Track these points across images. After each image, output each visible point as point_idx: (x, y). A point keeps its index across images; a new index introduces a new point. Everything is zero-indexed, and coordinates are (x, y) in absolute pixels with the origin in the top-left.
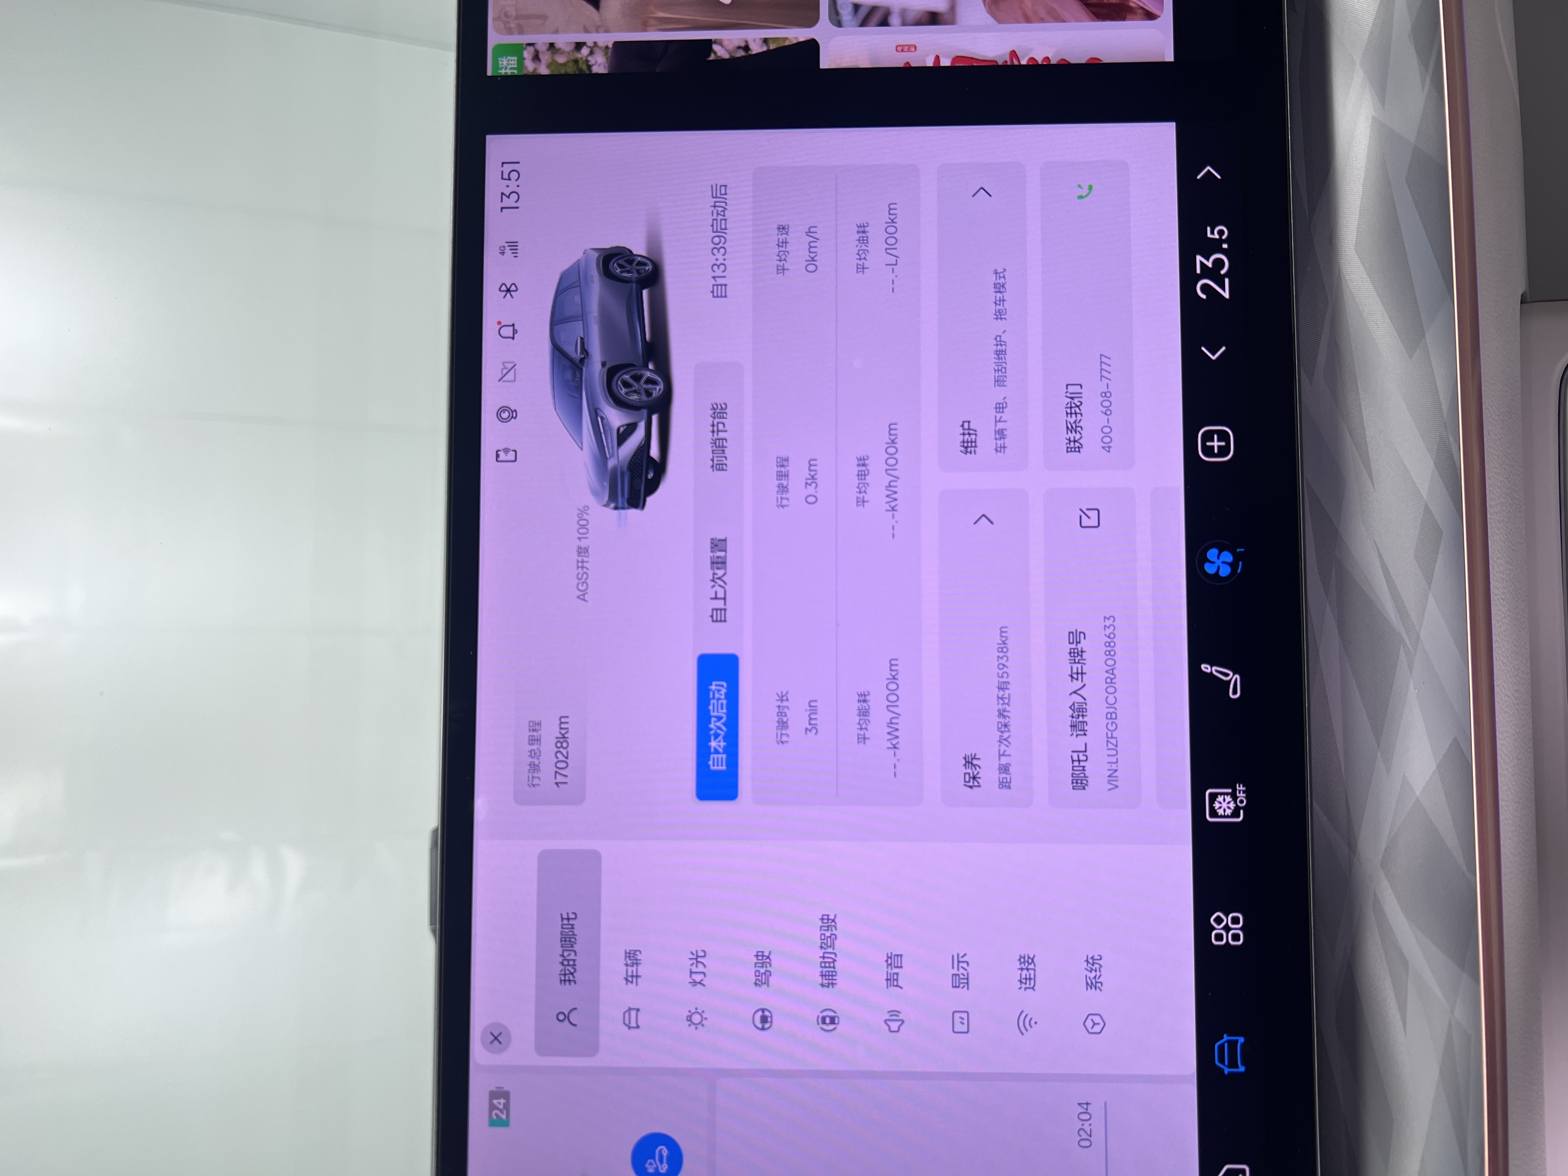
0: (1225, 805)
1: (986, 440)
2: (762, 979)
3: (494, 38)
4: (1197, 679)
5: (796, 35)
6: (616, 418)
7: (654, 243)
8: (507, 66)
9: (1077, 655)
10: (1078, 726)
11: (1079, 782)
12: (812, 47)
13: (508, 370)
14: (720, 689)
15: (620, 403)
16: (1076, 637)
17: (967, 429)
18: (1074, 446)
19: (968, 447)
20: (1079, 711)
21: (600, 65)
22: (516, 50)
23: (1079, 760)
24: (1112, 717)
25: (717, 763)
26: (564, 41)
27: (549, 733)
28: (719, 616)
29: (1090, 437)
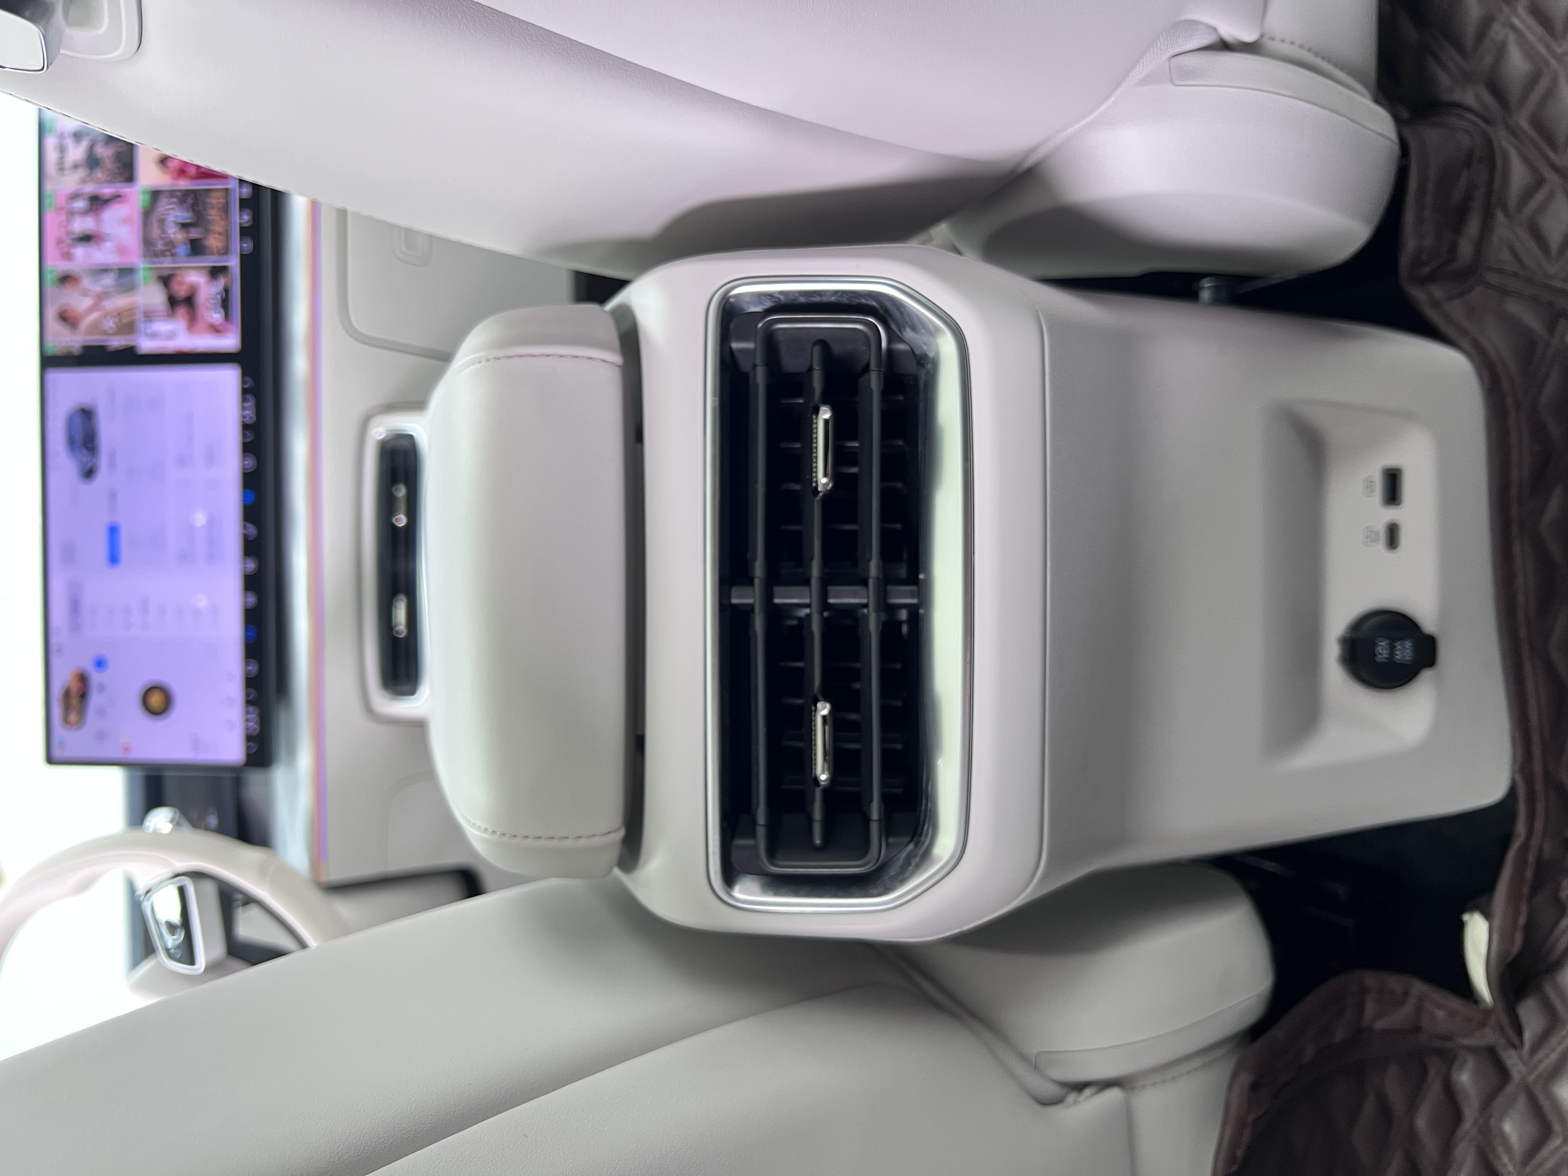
1: (185, 462)
2: (128, 614)
3: (49, 342)
4: (242, 530)
6: (85, 456)
7: (94, 404)
8: (53, 350)
9: (213, 524)
10: (212, 545)
11: (214, 560)
12: (136, 346)
13: (55, 443)
14: (113, 533)
15: (85, 452)
17: (181, 459)
18: (211, 464)
19: (181, 464)
20: (211, 539)
21: (78, 350)
22: (55, 345)
23: (211, 553)
24: (220, 540)
25: (113, 555)
26: (68, 342)
28: (112, 512)
29: (215, 461)
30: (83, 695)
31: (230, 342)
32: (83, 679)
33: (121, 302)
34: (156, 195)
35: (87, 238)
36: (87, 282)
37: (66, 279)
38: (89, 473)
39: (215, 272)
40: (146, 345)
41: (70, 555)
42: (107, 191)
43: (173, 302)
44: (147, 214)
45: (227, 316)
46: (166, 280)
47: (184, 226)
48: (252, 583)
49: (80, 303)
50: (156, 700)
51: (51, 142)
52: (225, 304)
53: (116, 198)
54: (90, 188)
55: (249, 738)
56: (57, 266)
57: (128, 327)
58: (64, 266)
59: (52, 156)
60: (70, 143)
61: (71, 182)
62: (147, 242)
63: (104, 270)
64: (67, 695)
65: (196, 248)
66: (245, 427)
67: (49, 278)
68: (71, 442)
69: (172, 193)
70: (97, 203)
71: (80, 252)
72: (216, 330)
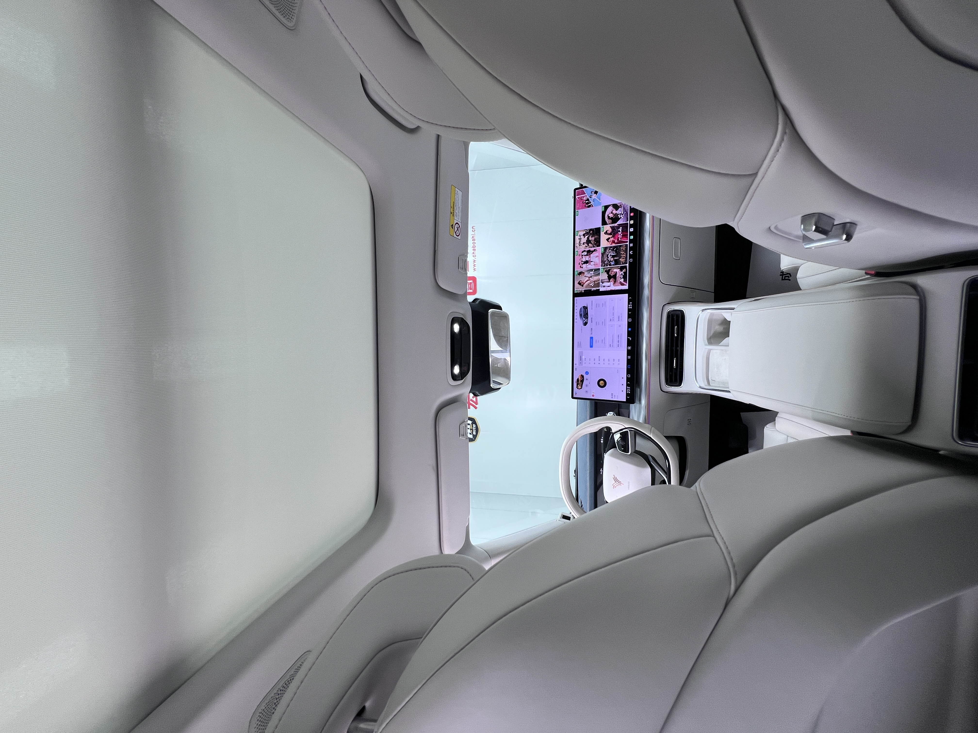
0: (629, 348)
1: (612, 320)
2: (594, 360)
3: (575, 290)
4: (628, 338)
5: (598, 288)
6: (584, 319)
7: (587, 306)
8: (576, 292)
9: (618, 337)
10: (618, 342)
11: (618, 346)
12: (599, 289)
13: (576, 316)
14: (591, 339)
15: (584, 318)
16: (618, 335)
17: (611, 319)
18: (619, 320)
19: (611, 321)
20: (618, 341)
21: (583, 292)
22: (577, 291)
23: (618, 344)
24: (621, 341)
25: (591, 345)
26: (580, 290)
27: (579, 343)
28: (591, 334)
29: (620, 320)
30: (582, 381)
31: (626, 287)
32: (582, 376)
33: (595, 278)
34: (605, 249)
35: (586, 262)
36: (586, 274)
37: (580, 273)
38: (585, 324)
39: (621, 269)
40: (602, 289)
41: (580, 345)
42: (592, 249)
43: (610, 277)
44: (603, 254)
45: (625, 281)
46: (608, 272)
47: (613, 256)
48: (629, 352)
49: (583, 279)
50: (602, 383)
51: (577, 238)
52: (625, 277)
53: (594, 250)
54: (587, 249)
55: (627, 395)
56: (578, 270)
57: (598, 285)
58: (581, 270)
59: (577, 241)
60: (582, 237)
61: (583, 247)
62: (603, 262)
63: (591, 270)
64: (578, 380)
65: (617, 262)
66: (629, 310)
67: (576, 273)
68: (581, 315)
69: (610, 247)
70: (589, 252)
71: (584, 266)
72: (622, 284)
